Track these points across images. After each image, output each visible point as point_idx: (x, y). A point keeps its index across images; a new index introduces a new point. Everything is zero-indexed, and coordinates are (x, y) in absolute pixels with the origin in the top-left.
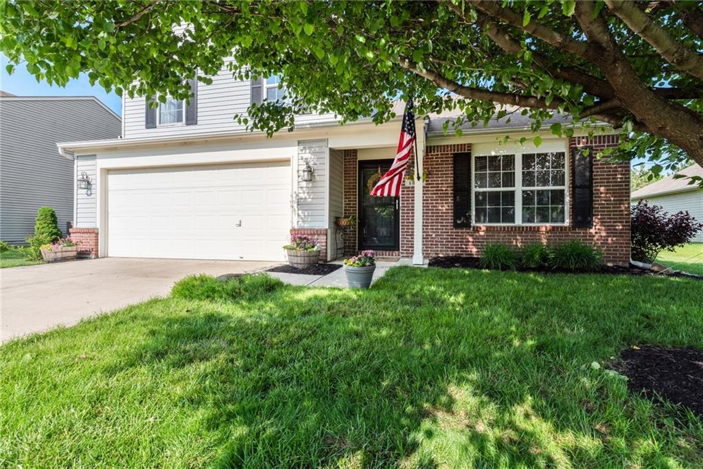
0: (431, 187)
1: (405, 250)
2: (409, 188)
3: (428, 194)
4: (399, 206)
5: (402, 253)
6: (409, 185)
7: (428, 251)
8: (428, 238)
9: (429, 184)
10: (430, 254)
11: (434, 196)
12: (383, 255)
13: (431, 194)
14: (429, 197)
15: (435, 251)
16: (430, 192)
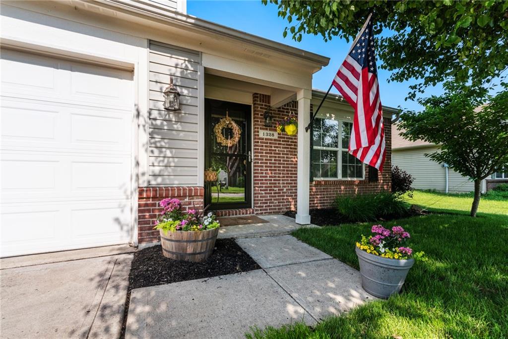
0: (283, 141)
1: (259, 207)
2: (263, 139)
3: (280, 147)
4: (251, 159)
5: (256, 210)
6: (263, 137)
7: (280, 206)
8: (280, 193)
9: (281, 137)
10: (281, 209)
11: (285, 150)
12: (236, 214)
13: (283, 148)
14: (281, 151)
15: (286, 205)
16: (281, 146)
